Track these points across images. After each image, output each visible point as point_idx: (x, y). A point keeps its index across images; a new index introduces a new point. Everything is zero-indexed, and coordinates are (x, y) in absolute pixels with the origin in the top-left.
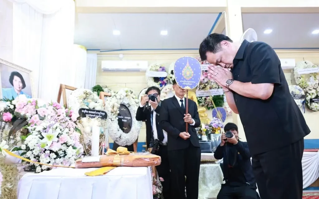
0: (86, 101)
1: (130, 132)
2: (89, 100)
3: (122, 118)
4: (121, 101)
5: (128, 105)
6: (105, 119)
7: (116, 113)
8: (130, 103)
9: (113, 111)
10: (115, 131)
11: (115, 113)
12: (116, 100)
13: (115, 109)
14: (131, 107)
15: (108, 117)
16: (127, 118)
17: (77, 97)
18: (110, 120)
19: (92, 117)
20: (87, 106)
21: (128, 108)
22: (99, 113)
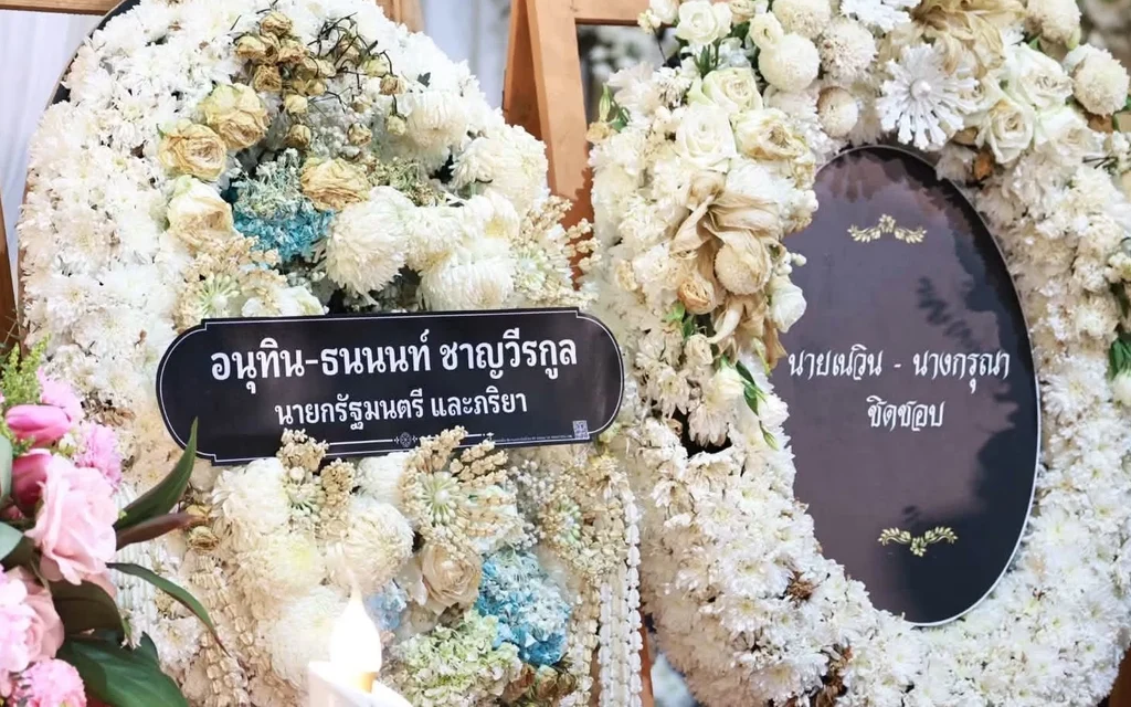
0: (271, 192)
1: (1003, 585)
2: (323, 172)
3: (870, 384)
4: (846, 114)
5: (967, 157)
6: (581, 428)
7: (757, 322)
8: (985, 123)
9: (702, 293)
10: (746, 604)
11: (740, 331)
12: (758, 119)
13: (741, 257)
14: (1006, 180)
15: (630, 384)
16: (946, 364)
17: (139, 152)
18: (664, 435)
19: (373, 429)
20: (296, 264)
21: (967, 194)
22: (482, 356)
